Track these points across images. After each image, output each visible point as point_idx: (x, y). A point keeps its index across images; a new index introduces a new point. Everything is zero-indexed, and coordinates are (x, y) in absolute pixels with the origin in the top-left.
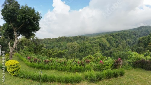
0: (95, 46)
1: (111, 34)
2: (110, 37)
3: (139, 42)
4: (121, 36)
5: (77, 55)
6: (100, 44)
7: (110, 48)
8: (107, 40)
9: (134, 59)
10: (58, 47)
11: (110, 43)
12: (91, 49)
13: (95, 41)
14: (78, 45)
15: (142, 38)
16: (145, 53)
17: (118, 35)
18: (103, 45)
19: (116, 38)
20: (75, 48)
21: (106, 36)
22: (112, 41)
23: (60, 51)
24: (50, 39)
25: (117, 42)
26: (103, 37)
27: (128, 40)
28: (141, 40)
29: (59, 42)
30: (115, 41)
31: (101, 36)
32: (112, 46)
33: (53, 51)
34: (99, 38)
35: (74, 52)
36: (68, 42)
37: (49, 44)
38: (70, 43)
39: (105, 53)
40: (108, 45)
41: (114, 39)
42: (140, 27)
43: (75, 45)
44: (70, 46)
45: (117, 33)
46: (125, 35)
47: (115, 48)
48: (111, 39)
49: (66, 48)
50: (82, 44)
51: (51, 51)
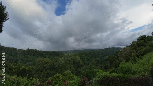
0: (69, 63)
1: (84, 53)
2: (83, 55)
3: (106, 60)
4: (92, 55)
5: (47, 74)
6: (74, 62)
7: (83, 66)
8: (81, 57)
9: (100, 77)
10: (23, 61)
11: (83, 60)
12: (64, 67)
13: (69, 58)
14: (50, 61)
15: (108, 56)
16: (111, 70)
17: (90, 54)
18: (76, 63)
19: (88, 56)
20: (45, 65)
21: (79, 54)
22: (85, 59)
23: (24, 67)
24: (16, 49)
25: (89, 60)
26: (76, 55)
27: (97, 58)
28: (107, 59)
29: (27, 55)
30: (87, 59)
31: (75, 54)
32: (85, 64)
33: (15, 65)
34: (73, 55)
35: (44, 70)
36: (38, 57)
37: (12, 55)
38: (41, 58)
39: (78, 70)
40: (81, 63)
41: (86, 57)
42: (107, 48)
43: (47, 61)
44: (41, 62)
45: (89, 52)
46: (95, 54)
47: (87, 66)
48: (84, 57)
49: (35, 64)
50: (55, 60)
51: (12, 65)
